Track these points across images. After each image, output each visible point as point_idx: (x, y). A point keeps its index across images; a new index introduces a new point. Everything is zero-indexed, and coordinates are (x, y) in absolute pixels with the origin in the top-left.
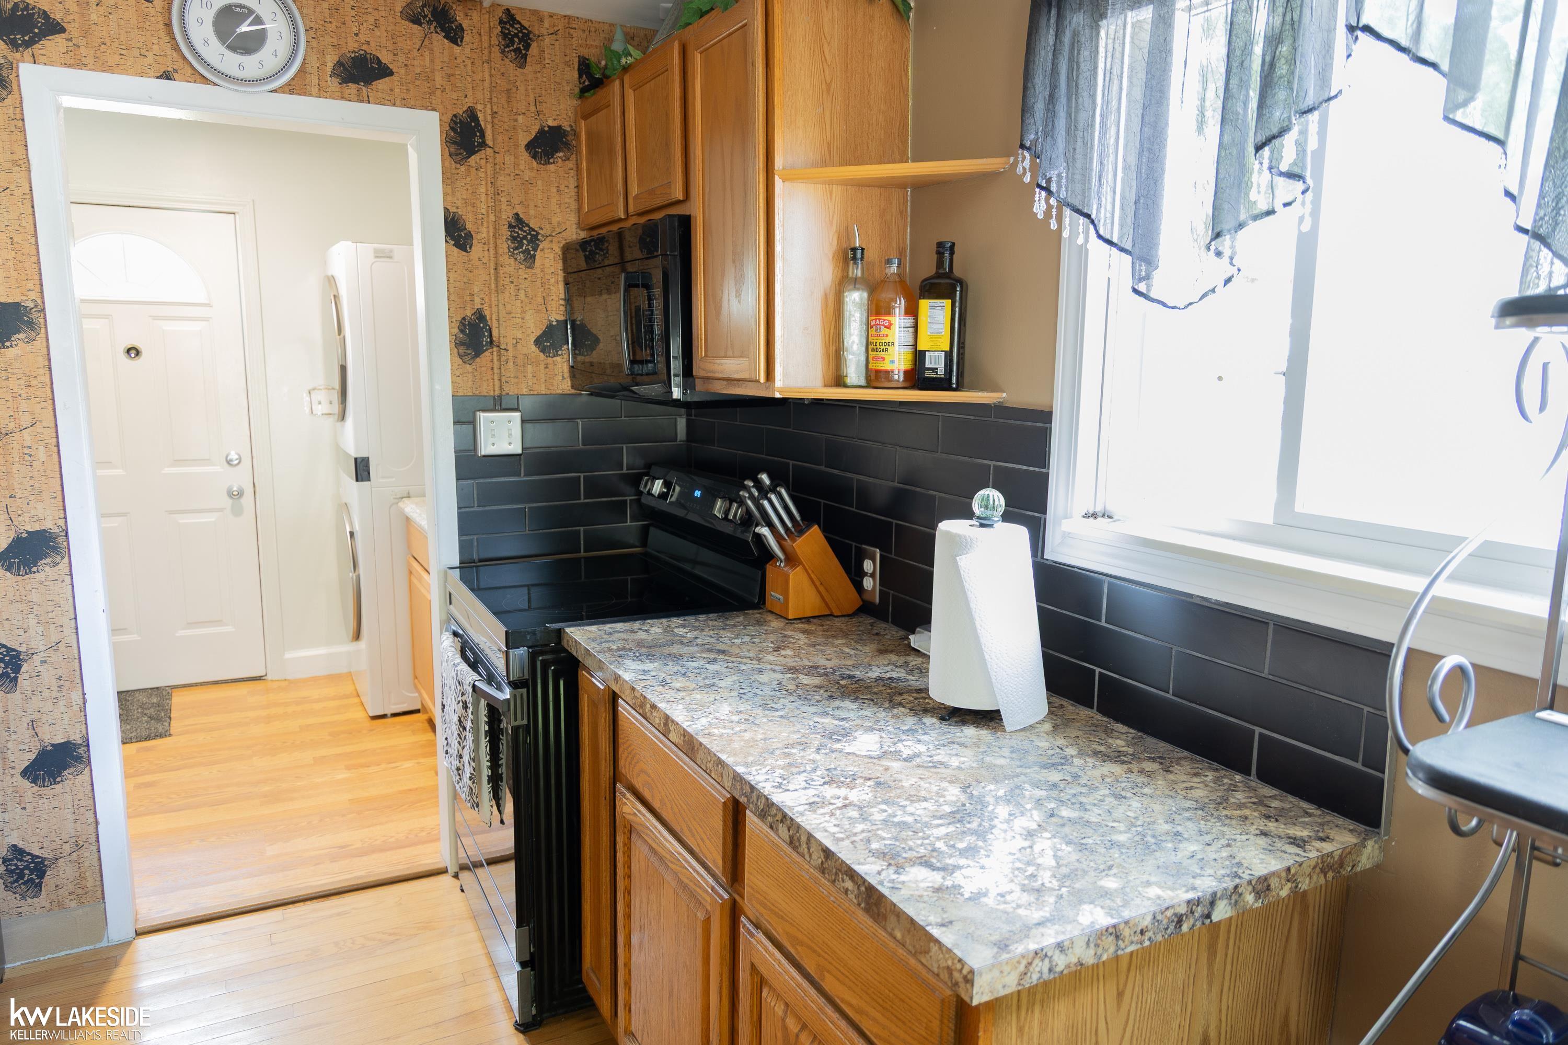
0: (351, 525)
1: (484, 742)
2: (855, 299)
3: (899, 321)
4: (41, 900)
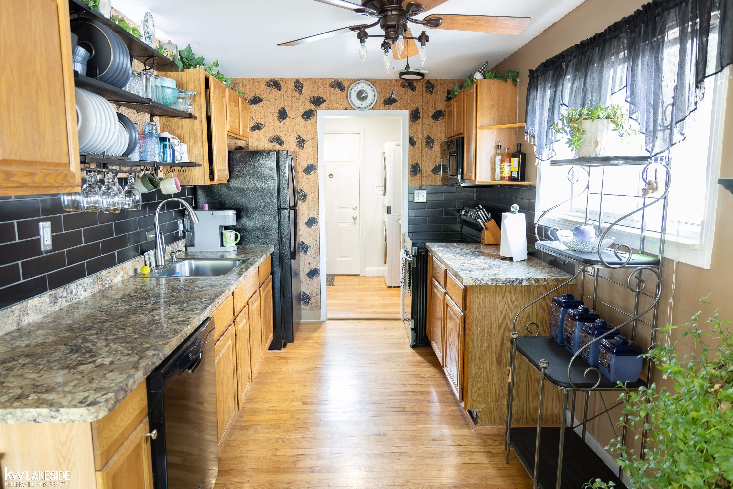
0: (385, 227)
1: (407, 273)
2: (498, 158)
3: (507, 164)
4: (308, 306)
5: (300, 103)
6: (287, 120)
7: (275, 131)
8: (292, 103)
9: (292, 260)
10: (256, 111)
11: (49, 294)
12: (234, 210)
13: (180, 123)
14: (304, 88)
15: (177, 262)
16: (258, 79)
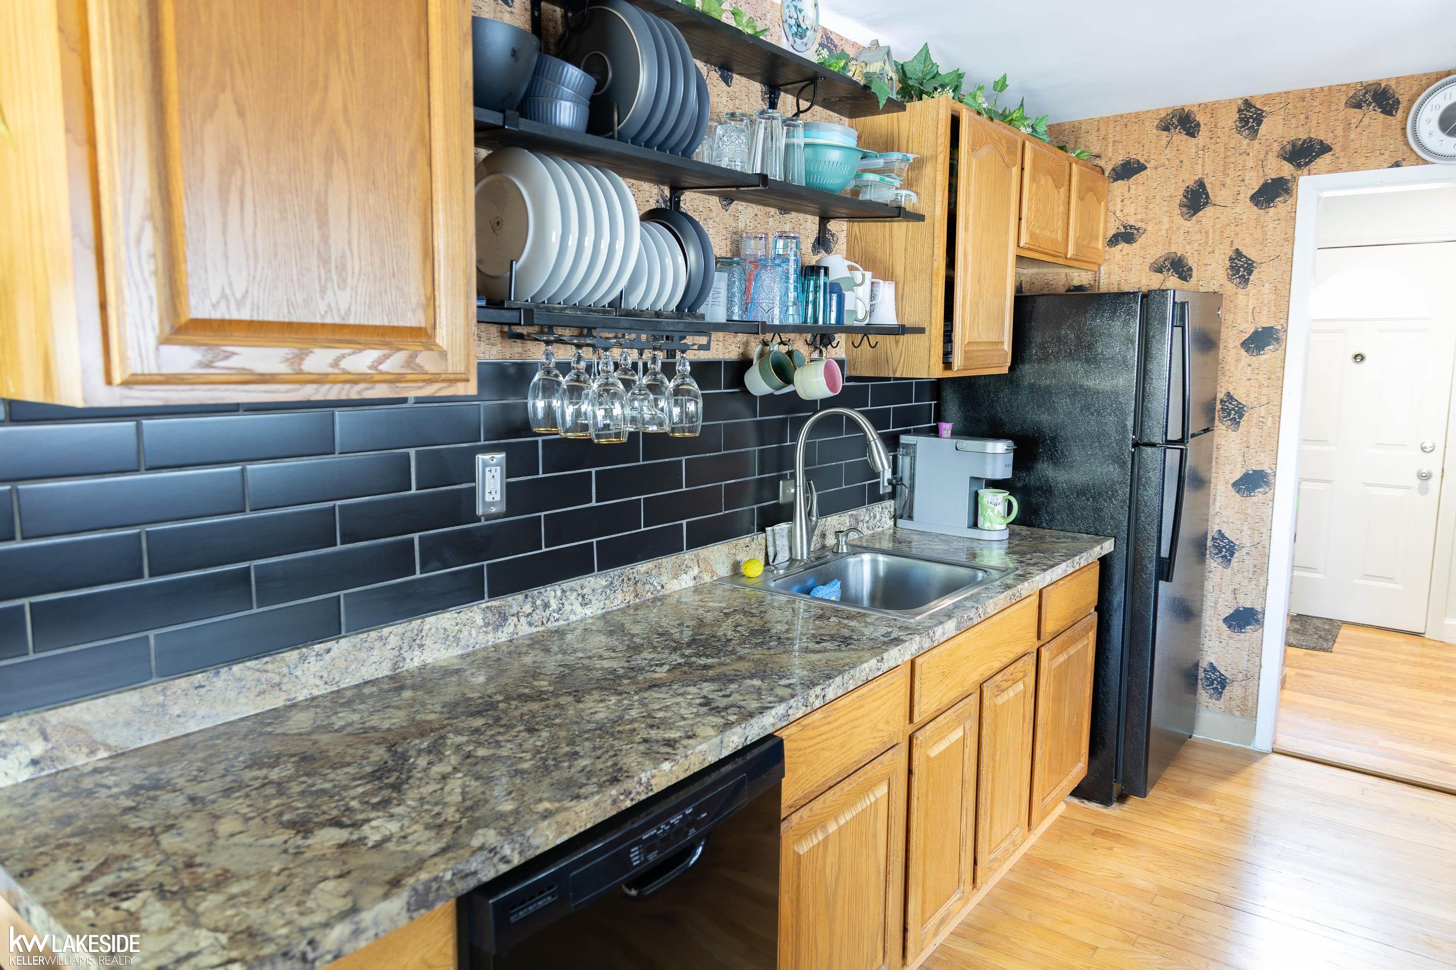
4: (1220, 703)
5: (1250, 163)
6: (1208, 212)
7: (1170, 243)
8: (1225, 166)
9: (1162, 583)
10: (1127, 195)
11: (483, 606)
12: (1010, 442)
13: (887, 232)
14: (1265, 120)
15: (848, 554)
16: (1138, 114)
